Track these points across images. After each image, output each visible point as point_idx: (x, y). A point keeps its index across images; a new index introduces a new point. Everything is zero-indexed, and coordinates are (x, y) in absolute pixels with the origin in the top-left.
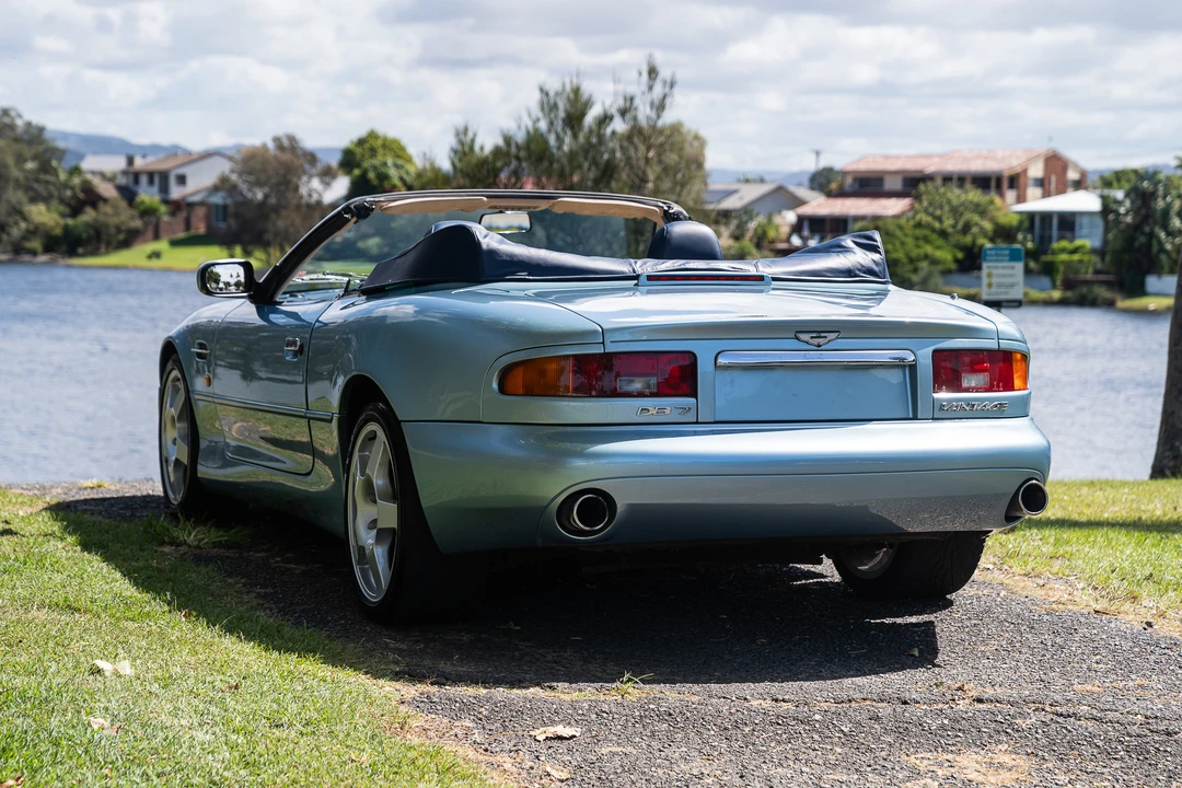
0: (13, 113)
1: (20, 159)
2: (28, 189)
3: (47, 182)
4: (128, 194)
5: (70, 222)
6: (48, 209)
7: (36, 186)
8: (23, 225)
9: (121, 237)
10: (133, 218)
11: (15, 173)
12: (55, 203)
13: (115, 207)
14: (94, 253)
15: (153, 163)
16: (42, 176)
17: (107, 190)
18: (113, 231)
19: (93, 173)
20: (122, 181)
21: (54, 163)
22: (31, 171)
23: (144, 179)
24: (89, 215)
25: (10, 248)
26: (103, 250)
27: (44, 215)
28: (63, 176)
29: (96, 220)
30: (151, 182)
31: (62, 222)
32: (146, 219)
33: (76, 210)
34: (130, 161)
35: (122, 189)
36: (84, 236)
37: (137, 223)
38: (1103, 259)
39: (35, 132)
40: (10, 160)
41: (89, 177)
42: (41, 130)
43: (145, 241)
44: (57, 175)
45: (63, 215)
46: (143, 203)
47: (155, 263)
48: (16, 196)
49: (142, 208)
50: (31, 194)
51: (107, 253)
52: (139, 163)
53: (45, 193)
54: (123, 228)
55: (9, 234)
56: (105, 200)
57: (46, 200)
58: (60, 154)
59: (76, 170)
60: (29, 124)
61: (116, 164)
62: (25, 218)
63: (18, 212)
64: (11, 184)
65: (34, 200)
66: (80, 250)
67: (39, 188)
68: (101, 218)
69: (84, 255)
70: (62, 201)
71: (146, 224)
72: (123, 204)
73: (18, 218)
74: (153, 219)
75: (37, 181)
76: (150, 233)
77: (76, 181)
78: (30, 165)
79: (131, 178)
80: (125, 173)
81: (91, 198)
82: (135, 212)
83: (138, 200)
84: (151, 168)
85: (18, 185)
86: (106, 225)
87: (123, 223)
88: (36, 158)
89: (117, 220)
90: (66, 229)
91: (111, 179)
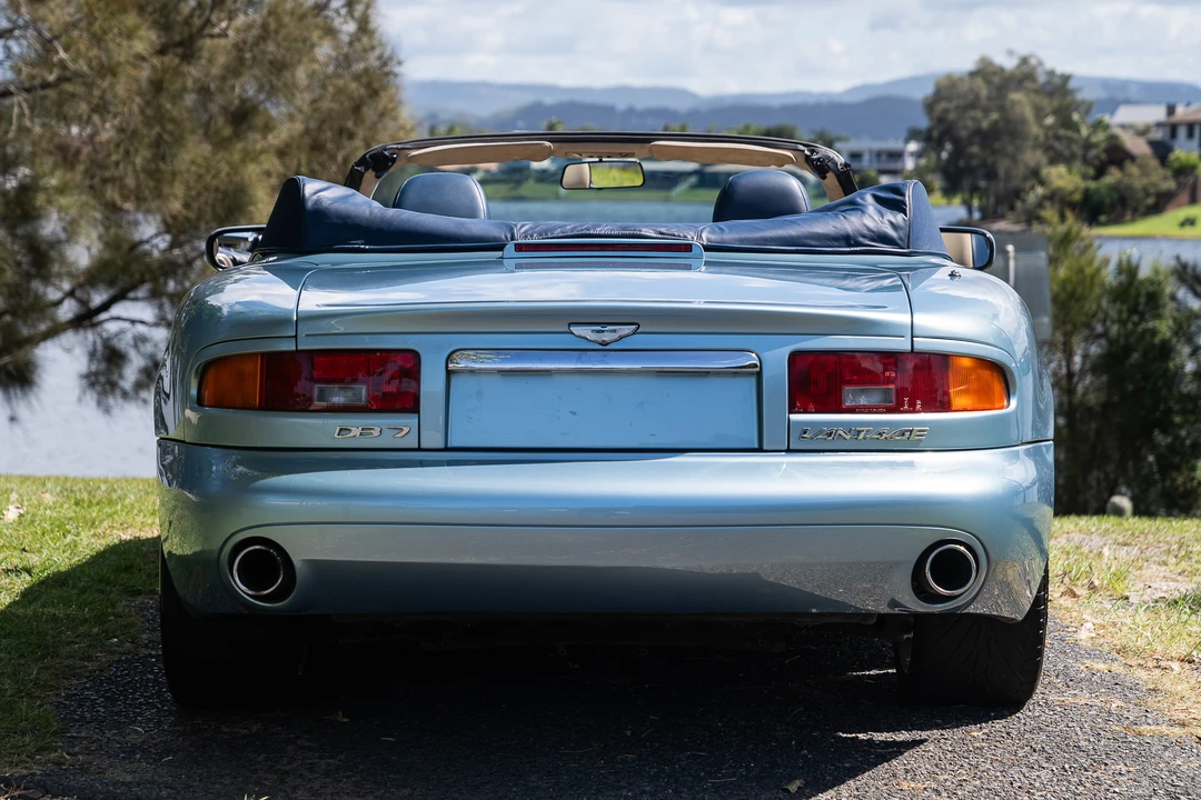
0: (1033, 62)
1: (1039, 113)
2: (1048, 149)
3: (1070, 140)
4: (1161, 150)
5: (1092, 185)
6: (1070, 171)
7: (1057, 145)
8: (1040, 191)
9: (1151, 201)
10: (1165, 178)
11: (1035, 129)
12: (1078, 165)
13: (1144, 169)
14: (1117, 220)
15: (1196, 112)
16: (1062, 132)
17: (1138, 146)
18: (1141, 195)
19: (1123, 126)
20: (1158, 135)
21: (1076, 117)
22: (1049, 128)
23: (1182, 132)
24: (1113, 176)
25: (1023, 218)
26: (1128, 217)
27: (1063, 178)
28: (1084, 132)
29: (1119, 182)
30: (1190, 135)
31: (1082, 184)
32: (1182, 179)
33: (1100, 172)
34: (1171, 110)
35: (1154, 144)
36: (1107, 200)
37: (1170, 185)
39: (1057, 81)
40: (1029, 113)
41: (1118, 131)
42: (1066, 78)
43: (1180, 205)
44: (1078, 130)
45: (1085, 177)
46: (1178, 159)
47: (1188, 231)
48: (1032, 157)
49: (1176, 165)
50: (1052, 154)
51: (1133, 220)
52: (1181, 112)
53: (1067, 153)
54: (1152, 190)
55: (1024, 201)
56: (1132, 158)
57: (1068, 160)
58: (1084, 107)
59: (1099, 125)
60: (1051, 73)
61: (1157, 114)
62: (1042, 183)
63: (1035, 174)
64: (1030, 143)
65: (1053, 161)
66: (1103, 218)
67: (1060, 146)
68: (1126, 180)
69: (1106, 224)
70: (1085, 161)
71: (1180, 186)
72: (1154, 163)
73: (1034, 181)
74: (1191, 180)
75: (1058, 138)
76: (1185, 196)
77: (1100, 137)
78: (1050, 120)
79: (1168, 130)
80: (1159, 125)
81: (1117, 155)
82: (1169, 173)
83: (1172, 156)
84: (1192, 118)
85: (1036, 146)
86: (1129, 188)
87: (1154, 185)
88: (1056, 112)
89: (1145, 181)
90: (1087, 194)
91: (1143, 132)
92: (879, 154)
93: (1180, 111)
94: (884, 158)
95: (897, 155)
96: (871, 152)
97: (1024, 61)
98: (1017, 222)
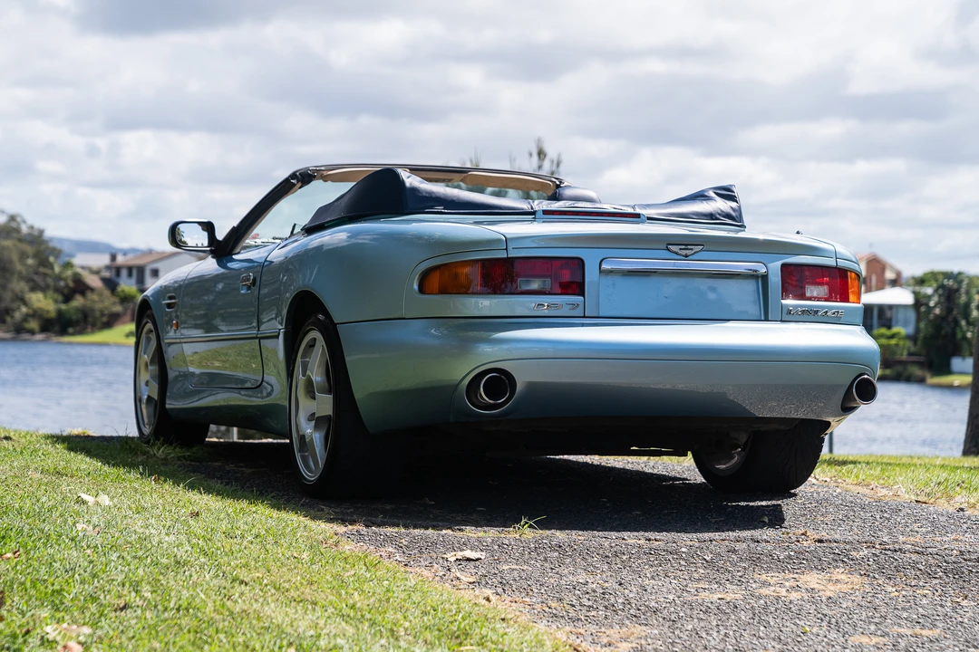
0: (19, 219)
1: (23, 256)
2: (29, 280)
3: (45, 275)
4: (111, 284)
5: (63, 307)
6: (45, 297)
7: (36, 277)
8: (24, 309)
9: (105, 319)
10: (114, 304)
11: (19, 267)
12: (50, 293)
13: (100, 295)
14: (81, 332)
15: (132, 259)
16: (42, 270)
17: (94, 281)
18: (98, 314)
19: (83, 268)
20: (107, 274)
21: (52, 259)
22: (30, 266)
23: (124, 273)
24: (78, 302)
25: (12, 328)
26: (89, 330)
27: (43, 302)
28: (57, 269)
29: (84, 306)
30: (130, 275)
31: (56, 307)
32: (125, 305)
33: (68, 298)
34: (113, 258)
35: (106, 281)
36: (74, 317)
37: (118, 308)
38: (915, 344)
39: (36, 233)
40: (15, 257)
41: (79, 270)
42: (41, 232)
43: (124, 323)
44: (52, 268)
45: (56, 301)
46: (123, 291)
47: (131, 340)
48: (19, 286)
49: (122, 295)
50: (32, 284)
51: (93, 332)
52: (120, 260)
53: (42, 284)
54: (106, 312)
55: (12, 317)
56: (92, 290)
57: (44, 289)
58: (57, 253)
59: (68, 265)
60: (32, 228)
61: (102, 261)
62: (25, 303)
63: (21, 299)
64: (16, 276)
65: (35, 288)
66: (71, 330)
67: (38, 279)
68: (89, 304)
69: (73, 334)
70: (57, 290)
71: (126, 310)
72: (107, 293)
73: (18, 303)
74: (131, 305)
75: (37, 273)
76: (128, 316)
77: (69, 273)
78: (31, 261)
79: (114, 272)
80: (108, 268)
81: (80, 287)
82: (117, 300)
83: (119, 289)
84: (131, 263)
85: (21, 277)
86: (92, 310)
87: (106, 308)
88: (35, 256)
89: (102, 306)
90: (60, 313)
91: (97, 272)
97: (13, 218)
98: (8, 332)
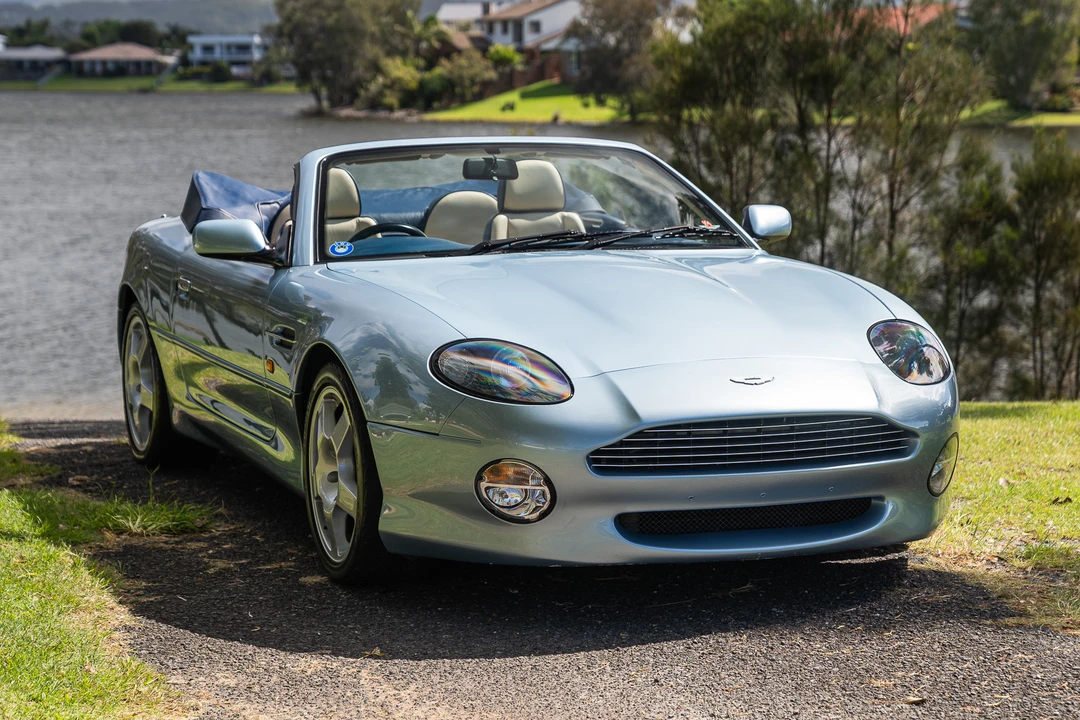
1: (376, 13)
2: (384, 42)
3: (404, 35)
4: (482, 45)
5: (427, 75)
6: (405, 64)
7: (392, 40)
8: (380, 80)
9: (476, 89)
10: (487, 68)
11: (372, 27)
12: (410, 58)
13: (469, 58)
14: (449, 107)
15: (508, 10)
16: (398, 28)
17: (461, 41)
18: (467, 83)
19: (448, 23)
20: (476, 32)
21: (410, 13)
22: (385, 25)
23: (498, 28)
24: (442, 69)
25: (366, 104)
26: (457, 104)
27: (403, 71)
28: (418, 28)
29: (451, 73)
30: (505, 30)
31: (418, 75)
32: (500, 69)
33: (431, 64)
34: (486, 9)
35: (474, 40)
36: (439, 88)
37: (492, 75)
40: (366, 14)
41: (444, 28)
43: (500, 93)
44: (411, 27)
45: (418, 68)
46: (497, 52)
47: (509, 115)
48: (371, 50)
49: (496, 57)
51: (461, 105)
53: (401, 47)
54: (478, 80)
55: (367, 90)
56: (459, 51)
57: (404, 54)
58: (418, 4)
59: (431, 21)
61: (472, 13)
63: (376, 68)
64: (368, 38)
65: (391, 52)
66: (436, 105)
67: (395, 41)
68: (456, 70)
69: (439, 109)
70: (418, 54)
71: (500, 75)
72: (477, 55)
73: (375, 72)
74: (507, 69)
75: (393, 33)
76: (504, 84)
77: (432, 31)
78: (386, 18)
79: (485, 26)
80: (479, 22)
81: (447, 50)
82: (489, 63)
83: (492, 50)
84: (506, 15)
85: (373, 39)
86: (461, 78)
87: (476, 75)
88: (391, 12)
89: (472, 72)
90: (422, 84)
91: (464, 29)
92: (229, 47)
93: (494, 10)
94: (233, 50)
95: (245, 48)
96: (221, 45)
98: (362, 109)
